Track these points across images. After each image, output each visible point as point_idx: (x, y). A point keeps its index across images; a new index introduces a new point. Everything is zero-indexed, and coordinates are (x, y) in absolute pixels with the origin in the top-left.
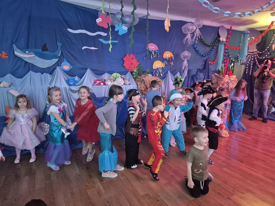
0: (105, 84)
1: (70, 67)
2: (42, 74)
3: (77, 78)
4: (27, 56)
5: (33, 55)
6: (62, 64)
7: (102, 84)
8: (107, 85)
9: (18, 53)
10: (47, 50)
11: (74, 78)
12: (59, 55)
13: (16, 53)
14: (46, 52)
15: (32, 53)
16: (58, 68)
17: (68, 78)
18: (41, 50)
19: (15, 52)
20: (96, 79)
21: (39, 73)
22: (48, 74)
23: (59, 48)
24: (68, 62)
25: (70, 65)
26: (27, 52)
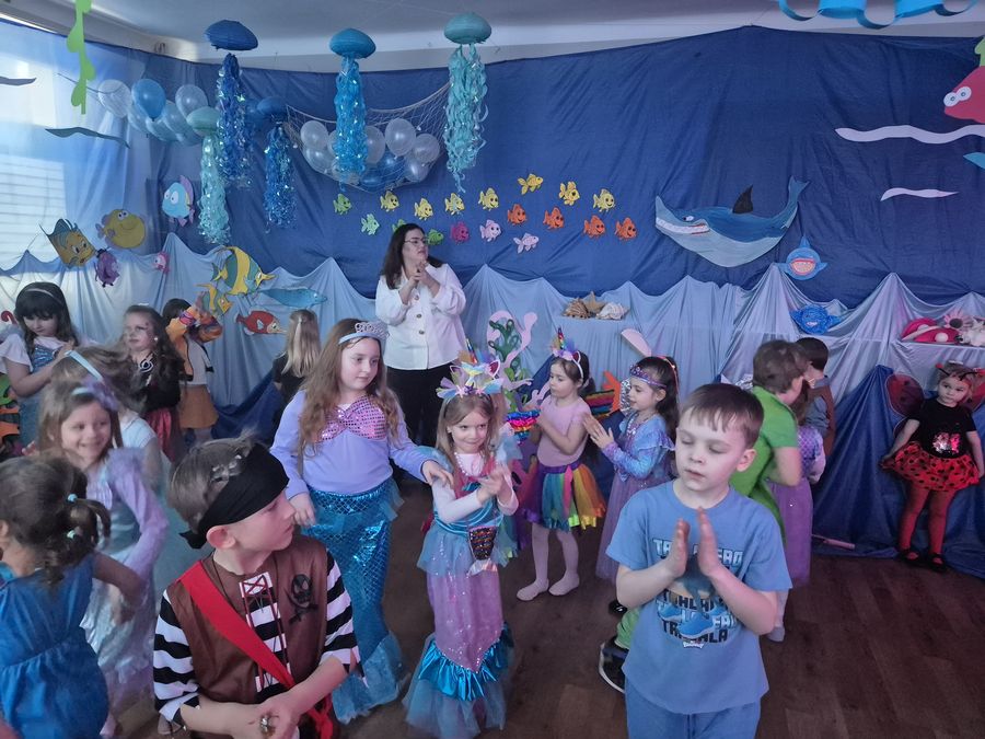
0: (955, 339)
2: (721, 286)
3: (834, 308)
4: (686, 230)
5: (705, 228)
6: (790, 257)
7: (942, 337)
8: (967, 344)
9: (665, 223)
10: (750, 209)
11: (823, 305)
12: (788, 224)
14: (745, 217)
15: (703, 221)
16: (774, 268)
17: (802, 305)
18: (731, 211)
19: (657, 219)
20: (919, 317)
22: (738, 287)
23: (793, 200)
24: (815, 250)
25: (819, 259)
26: (690, 218)
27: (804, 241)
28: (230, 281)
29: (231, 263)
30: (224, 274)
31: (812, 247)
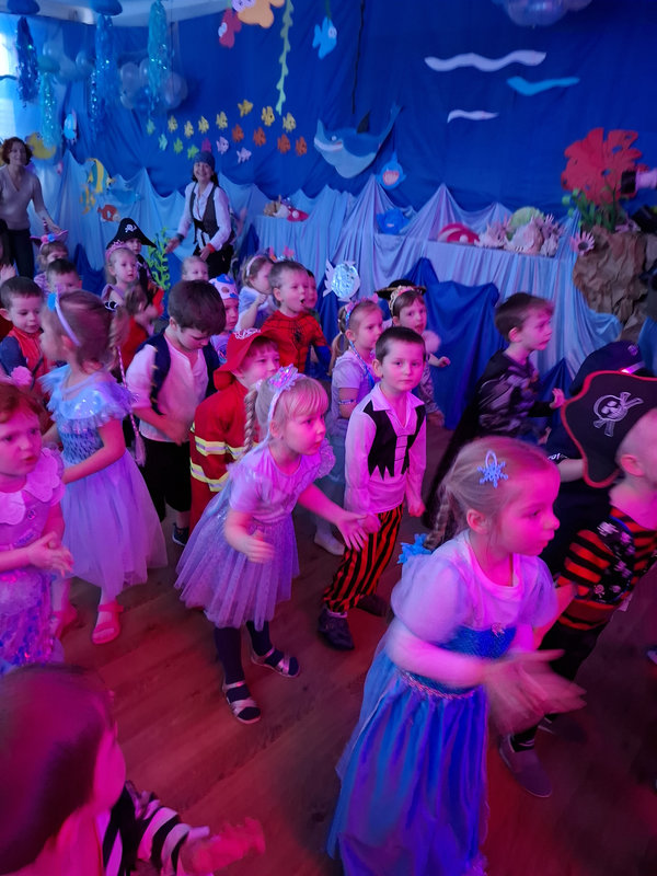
1: (400, 177)
2: (341, 192)
4: (330, 148)
5: (341, 146)
6: (383, 169)
9: (319, 143)
10: (367, 130)
11: (403, 210)
12: (382, 142)
13: (317, 142)
14: (364, 137)
15: (341, 140)
16: (373, 178)
17: (387, 210)
18: (355, 132)
19: (315, 139)
21: (336, 191)
22: (351, 195)
23: (392, 120)
24: (401, 164)
25: (401, 171)
26: (334, 138)
27: (394, 156)
28: (94, 183)
29: (94, 168)
30: (91, 178)
31: (399, 161)
